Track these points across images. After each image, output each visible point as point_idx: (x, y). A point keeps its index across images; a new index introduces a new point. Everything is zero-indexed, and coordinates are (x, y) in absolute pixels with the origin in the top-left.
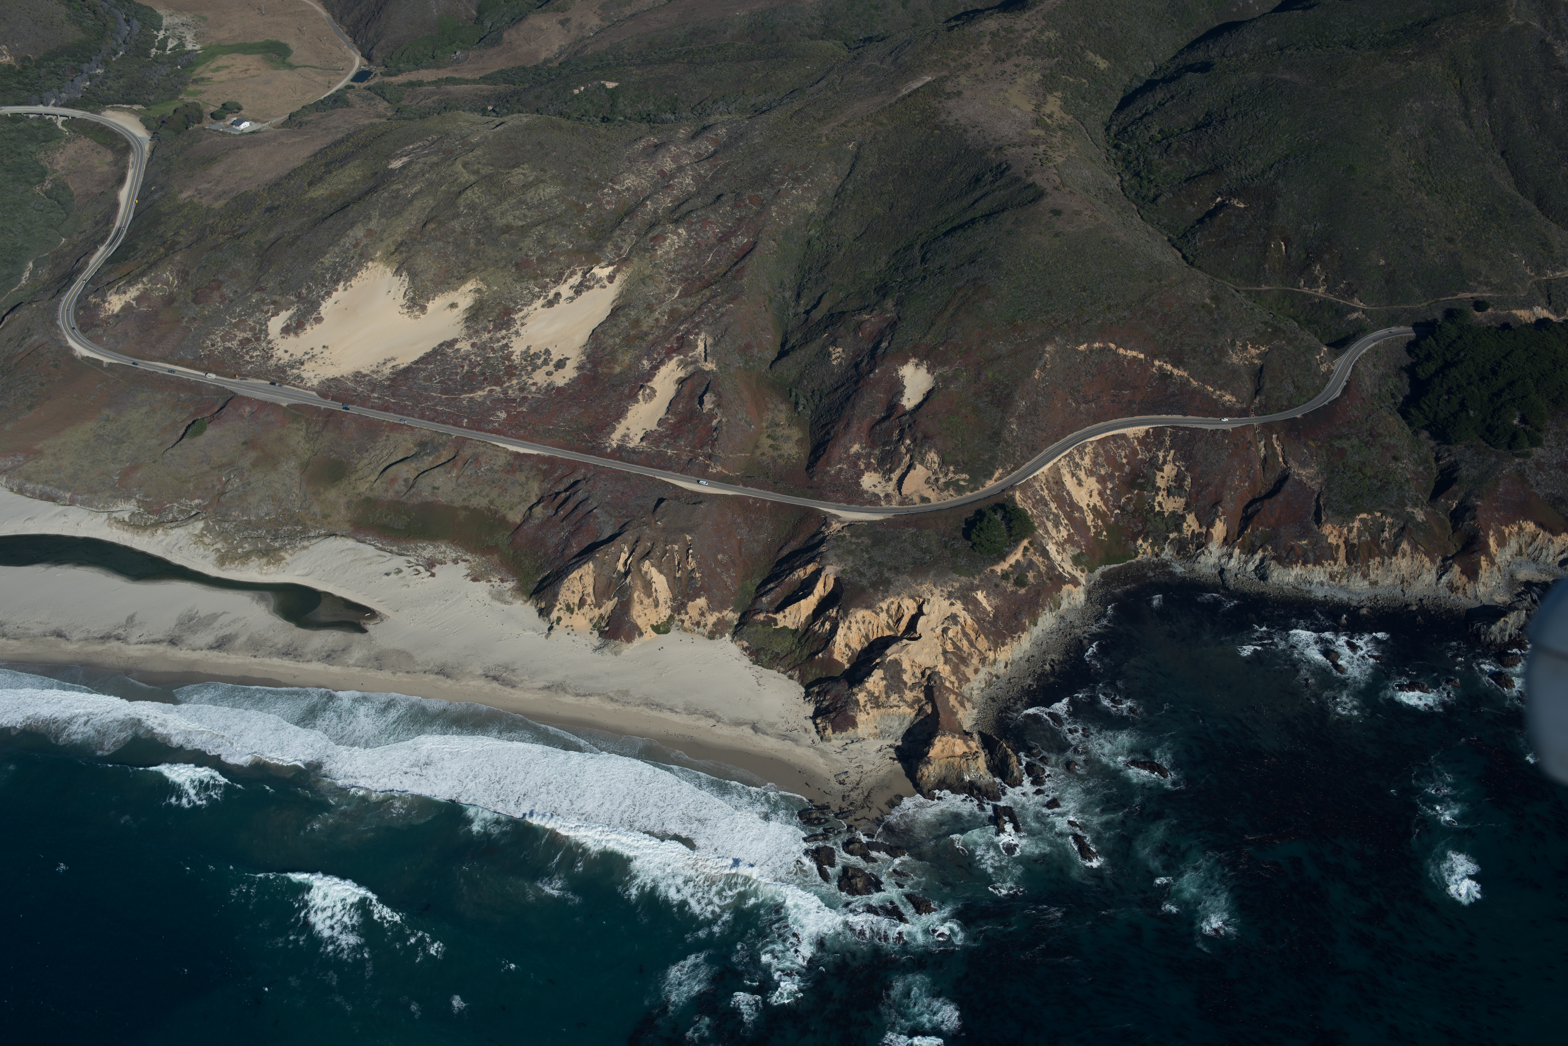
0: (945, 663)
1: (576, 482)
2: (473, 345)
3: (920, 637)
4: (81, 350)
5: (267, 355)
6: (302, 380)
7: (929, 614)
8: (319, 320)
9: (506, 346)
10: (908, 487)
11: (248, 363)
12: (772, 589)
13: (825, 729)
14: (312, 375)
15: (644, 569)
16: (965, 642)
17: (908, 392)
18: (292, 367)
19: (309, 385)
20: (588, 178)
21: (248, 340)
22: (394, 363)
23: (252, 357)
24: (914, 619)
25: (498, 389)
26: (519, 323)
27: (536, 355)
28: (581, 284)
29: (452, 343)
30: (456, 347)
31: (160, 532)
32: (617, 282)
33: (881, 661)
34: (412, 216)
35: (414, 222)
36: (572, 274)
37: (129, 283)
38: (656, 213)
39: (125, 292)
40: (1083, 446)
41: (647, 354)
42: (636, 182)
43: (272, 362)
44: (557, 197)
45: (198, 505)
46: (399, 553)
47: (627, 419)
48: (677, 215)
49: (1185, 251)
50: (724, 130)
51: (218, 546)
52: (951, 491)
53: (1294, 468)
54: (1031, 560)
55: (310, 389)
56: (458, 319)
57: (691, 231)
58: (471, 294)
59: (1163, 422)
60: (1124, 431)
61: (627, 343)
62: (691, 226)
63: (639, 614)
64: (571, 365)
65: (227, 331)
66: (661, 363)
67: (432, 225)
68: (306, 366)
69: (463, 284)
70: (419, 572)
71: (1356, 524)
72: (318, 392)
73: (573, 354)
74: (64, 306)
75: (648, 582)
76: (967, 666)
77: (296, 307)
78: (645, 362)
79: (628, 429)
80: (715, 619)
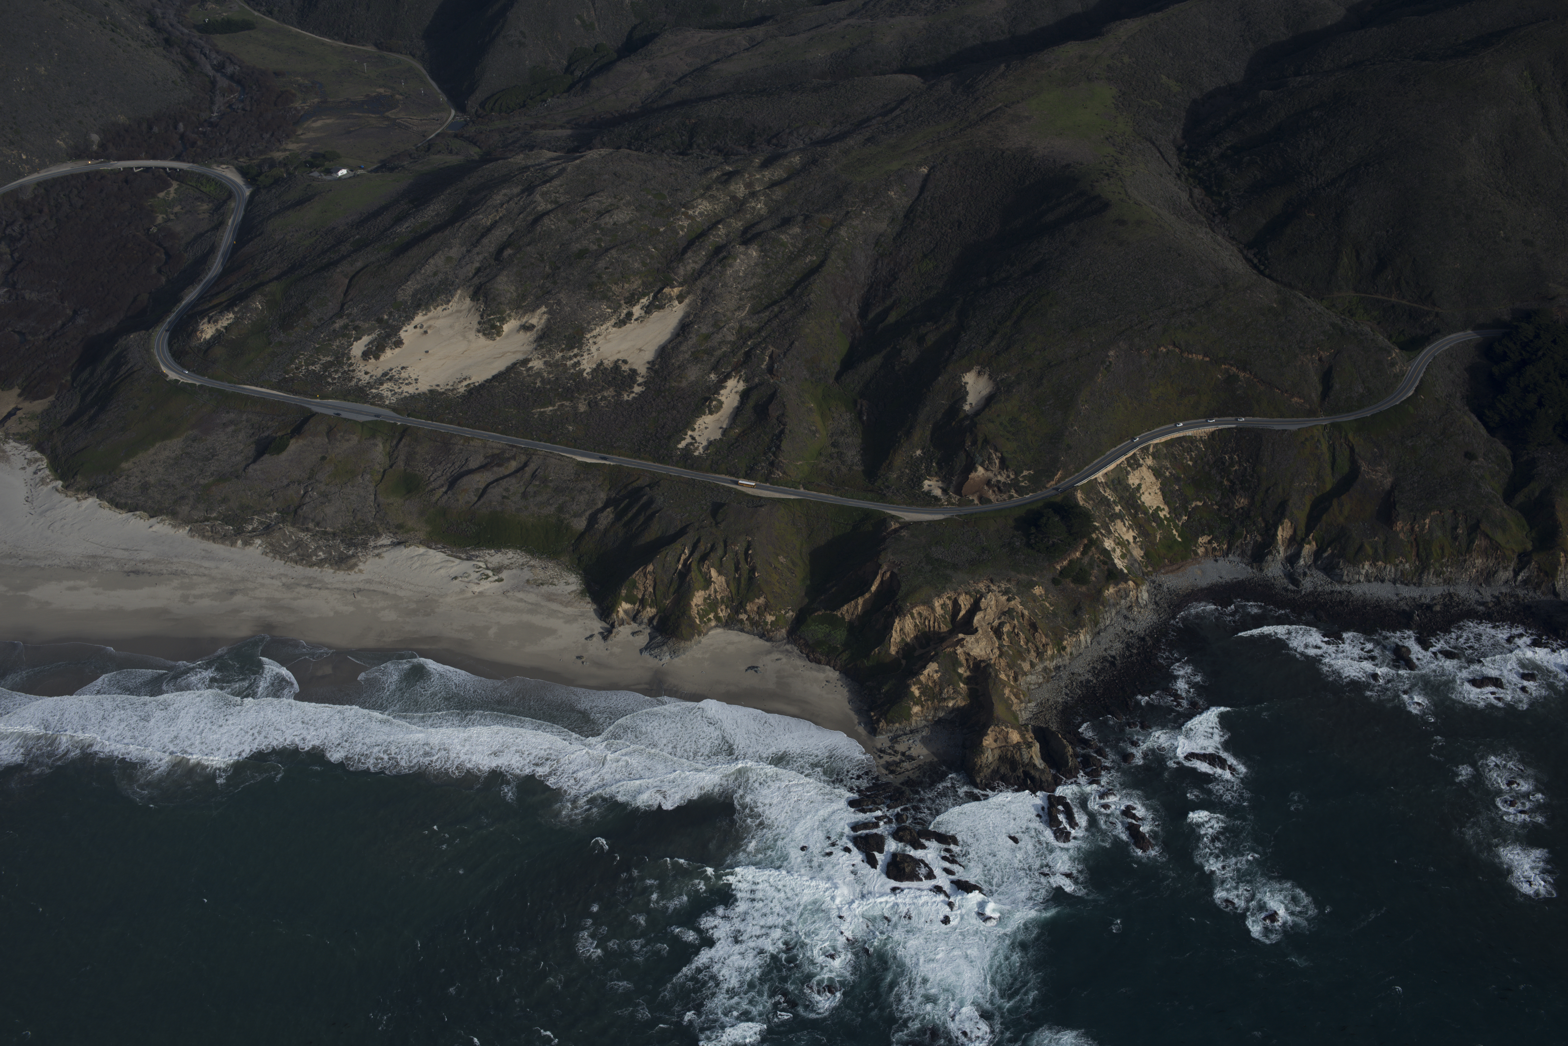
0: (1000, 656)
1: (639, 490)
2: (545, 363)
3: (976, 630)
4: (172, 376)
5: (348, 376)
7: (985, 609)
8: (399, 343)
9: (578, 363)
10: (968, 489)
11: (329, 384)
13: (878, 721)
15: (704, 569)
16: (1022, 636)
17: (970, 398)
18: (371, 387)
19: (387, 402)
20: (662, 204)
21: (331, 364)
22: (468, 382)
23: (335, 379)
24: (971, 614)
25: (567, 403)
26: (591, 341)
27: (606, 372)
28: (651, 304)
29: (525, 362)
30: (530, 365)
31: (239, 542)
32: (687, 301)
33: (936, 654)
34: (490, 244)
35: (491, 250)
36: (644, 295)
37: (221, 313)
38: (727, 236)
39: (216, 321)
40: (1147, 448)
41: (715, 368)
42: (709, 207)
43: (353, 383)
44: (630, 222)
45: (277, 517)
46: (468, 559)
47: (694, 430)
48: (748, 237)
49: (1256, 261)
50: (798, 158)
51: (294, 554)
52: (1013, 492)
53: (1364, 467)
54: (1092, 558)
55: (387, 407)
56: (531, 339)
57: (762, 251)
58: (545, 317)
59: (1228, 424)
60: (1189, 433)
61: (696, 358)
62: (761, 246)
63: (698, 613)
64: (640, 380)
65: (311, 356)
66: (728, 377)
67: (508, 252)
68: (385, 386)
69: (538, 307)
70: (488, 577)
71: (1427, 521)
72: (394, 410)
73: (642, 370)
74: (160, 336)
75: (708, 582)
76: (1024, 660)
77: (377, 332)
78: (713, 376)
79: (693, 438)
80: (773, 618)
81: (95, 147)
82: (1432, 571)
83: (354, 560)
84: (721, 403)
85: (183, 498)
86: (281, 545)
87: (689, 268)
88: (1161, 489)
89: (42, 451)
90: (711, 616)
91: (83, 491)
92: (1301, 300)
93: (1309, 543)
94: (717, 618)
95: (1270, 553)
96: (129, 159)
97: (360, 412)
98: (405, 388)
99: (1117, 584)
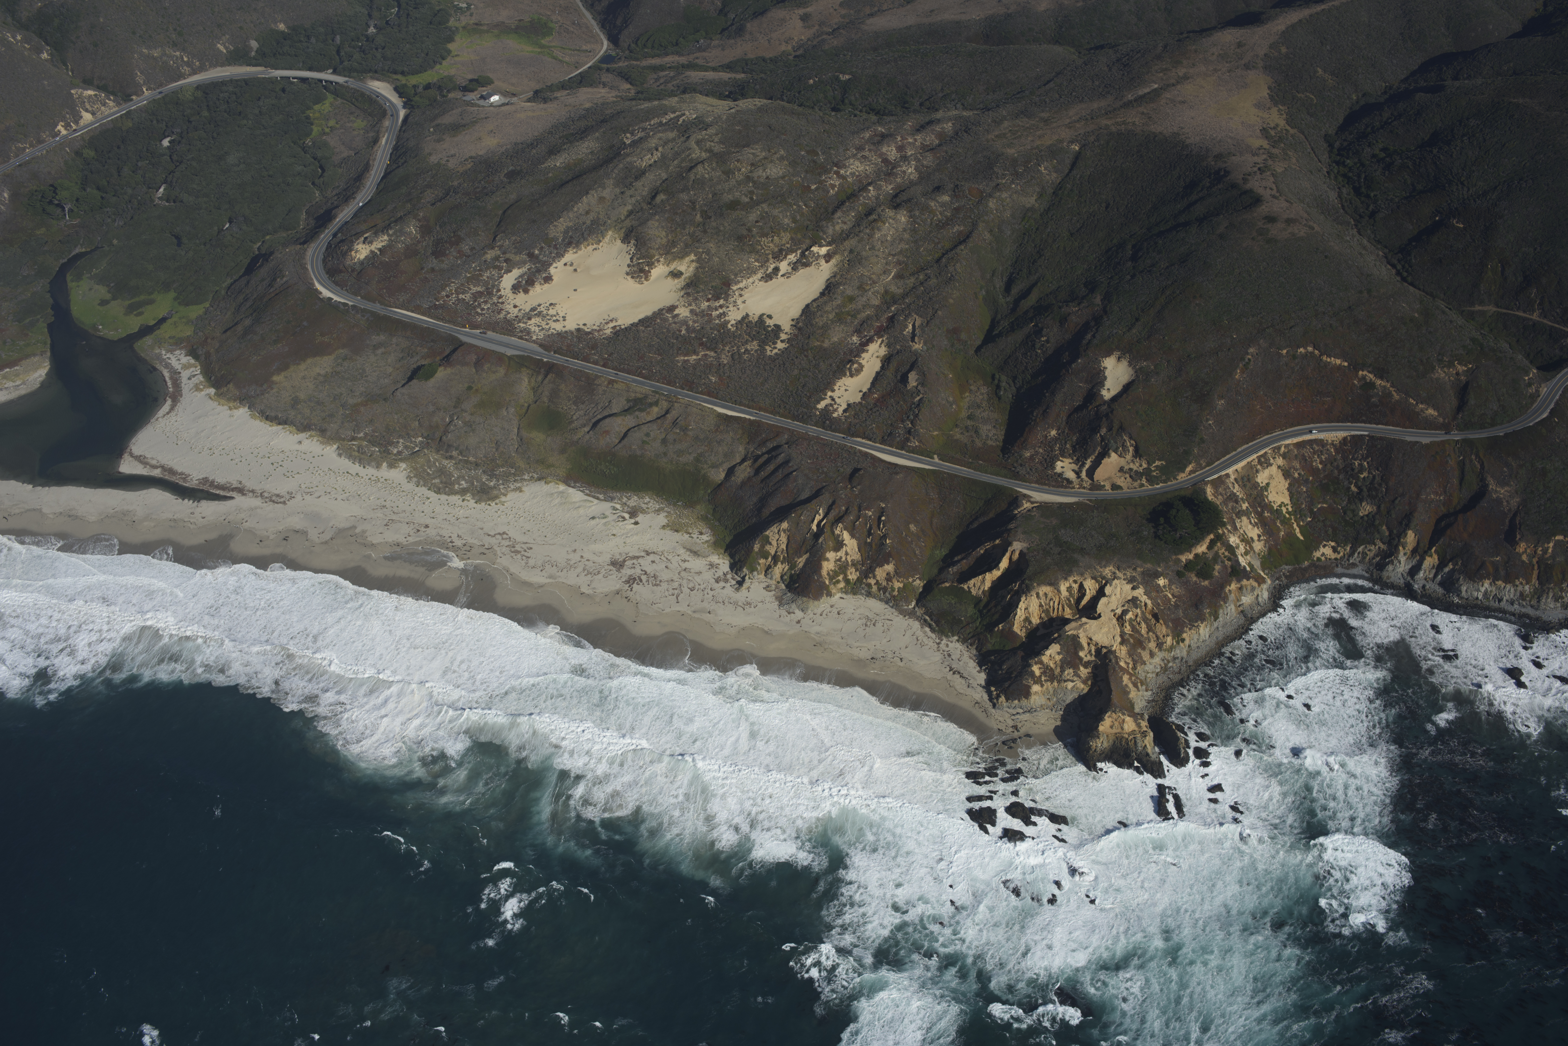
0: (1122, 643)
1: (778, 447)
2: (692, 311)
3: (1100, 616)
4: (326, 293)
5: (497, 308)
7: (1110, 596)
8: (548, 279)
9: (724, 314)
10: (1100, 474)
11: (478, 314)
12: (959, 561)
13: (998, 696)
15: (837, 532)
16: (1143, 625)
17: (1108, 384)
18: (519, 321)
19: (534, 338)
20: (814, 162)
21: (480, 294)
22: (615, 324)
23: (483, 309)
24: (1095, 600)
25: (712, 354)
26: (737, 293)
28: (798, 261)
29: (672, 308)
30: (676, 312)
31: (385, 464)
32: (833, 261)
33: (1059, 636)
34: (643, 187)
35: (644, 193)
36: (792, 251)
37: (376, 234)
38: (877, 198)
39: (371, 243)
40: (1279, 448)
41: (858, 331)
42: (861, 168)
43: (502, 316)
44: (783, 177)
45: (421, 442)
46: (605, 500)
47: (833, 391)
48: (896, 201)
49: (1399, 267)
50: (950, 124)
51: (437, 481)
52: (1144, 481)
53: (1492, 485)
54: (1217, 553)
55: (534, 342)
56: (679, 286)
57: (911, 217)
58: (694, 265)
59: (1361, 430)
60: (1321, 436)
61: (840, 318)
62: (910, 211)
63: (828, 574)
64: (783, 336)
65: (462, 285)
66: (870, 340)
67: (661, 197)
68: (533, 321)
69: (687, 254)
70: (624, 519)
71: (1551, 545)
72: (541, 345)
73: (786, 326)
74: (314, 252)
75: (839, 545)
76: (1144, 649)
77: (527, 266)
78: (855, 339)
79: (833, 399)
80: (901, 585)
81: (253, 54)
82: (1551, 595)
83: (495, 492)
84: (861, 367)
85: (331, 416)
86: (425, 471)
87: (837, 228)
88: (1288, 489)
89: (196, 357)
90: (841, 578)
91: (235, 400)
92: (1444, 312)
93: (1431, 556)
94: (847, 581)
95: (1392, 562)
96: (286, 69)
97: (507, 345)
98: (553, 325)
99: (1239, 581)
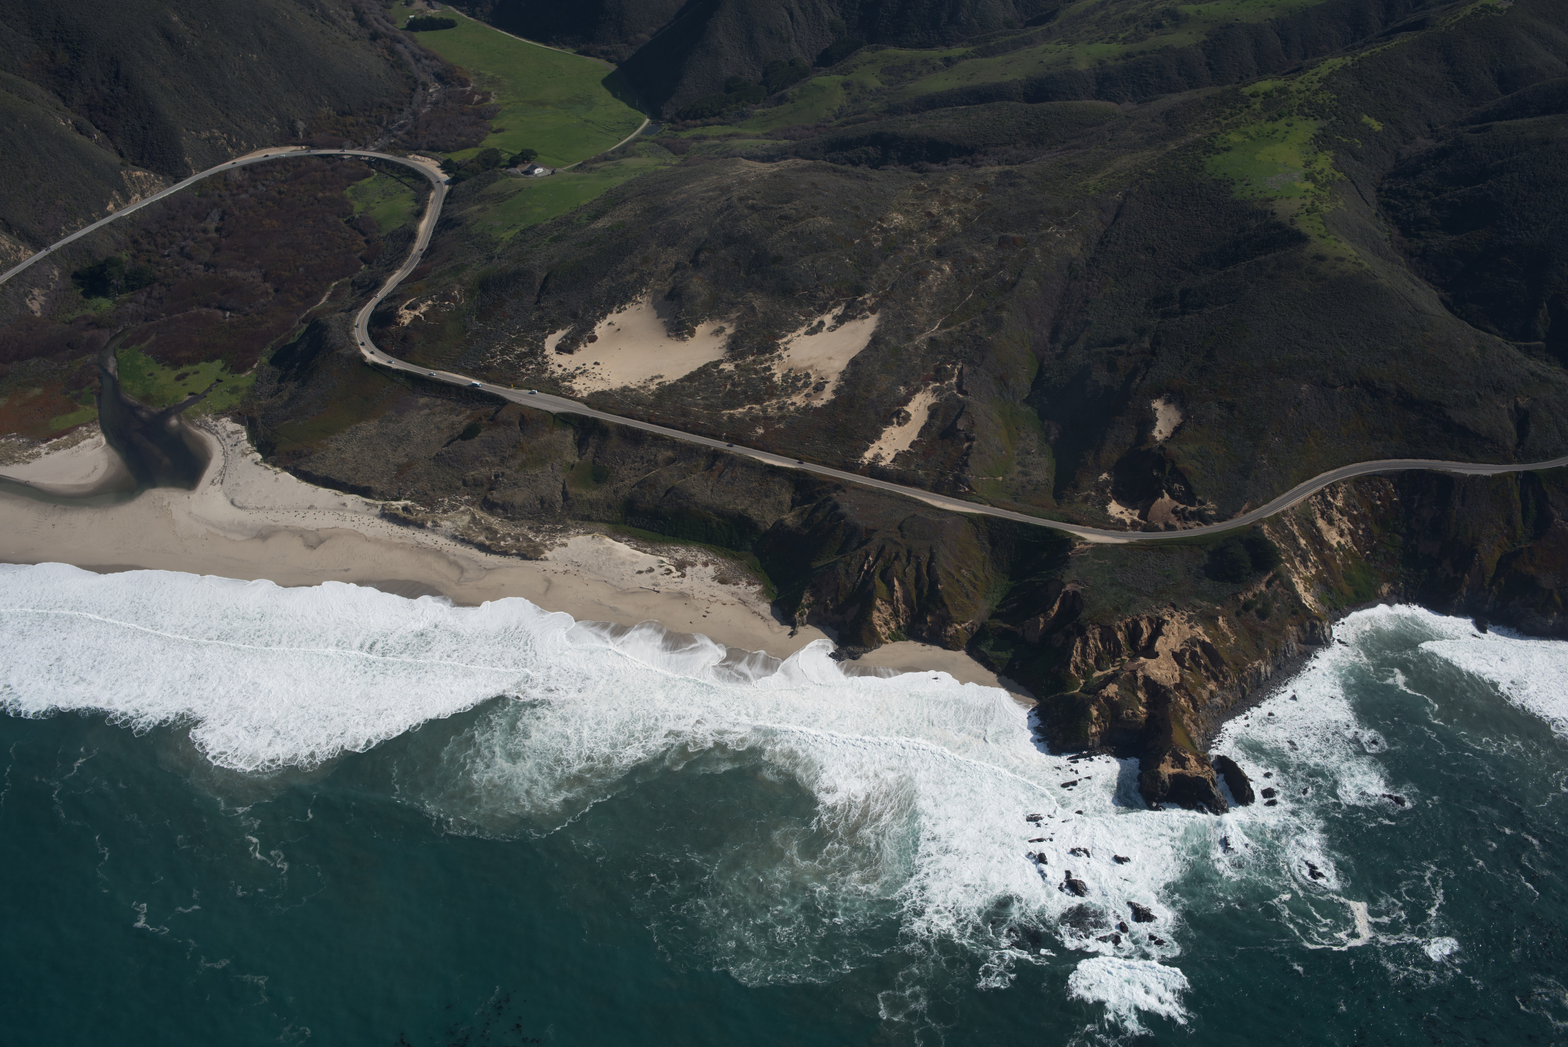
0: (1181, 682)
2: (737, 366)
3: (1158, 655)
4: (372, 358)
5: (542, 367)
6: (574, 391)
7: (1167, 636)
8: (593, 339)
9: (769, 368)
10: (1154, 514)
11: (523, 374)
14: (582, 387)
15: (887, 578)
17: (1159, 426)
18: (564, 380)
20: (857, 216)
21: (525, 354)
22: (660, 380)
23: (528, 370)
24: (1152, 639)
25: (758, 407)
26: (782, 348)
27: (796, 379)
28: (843, 314)
29: (716, 364)
30: (721, 367)
32: (881, 314)
35: (687, 251)
36: (836, 305)
37: (420, 299)
38: (921, 250)
39: (415, 308)
41: (904, 381)
42: (904, 222)
44: (826, 231)
45: (467, 501)
46: (652, 553)
47: (881, 440)
48: (941, 252)
49: (1452, 304)
51: (482, 538)
52: (1199, 521)
54: (1276, 591)
56: (723, 343)
57: (955, 266)
58: (736, 322)
61: (886, 369)
62: (954, 262)
63: (879, 620)
64: (829, 388)
65: (506, 346)
66: (917, 390)
67: (704, 254)
68: (578, 380)
69: (729, 313)
70: (671, 571)
72: (586, 403)
73: (833, 378)
74: (361, 320)
75: (890, 590)
76: (1204, 688)
77: (572, 327)
78: (902, 389)
79: (880, 449)
80: (954, 630)
81: (300, 134)
83: (542, 549)
84: (909, 416)
86: (471, 528)
88: (1347, 527)
89: (241, 423)
90: (892, 624)
94: (898, 626)
97: (552, 404)
98: (598, 383)
